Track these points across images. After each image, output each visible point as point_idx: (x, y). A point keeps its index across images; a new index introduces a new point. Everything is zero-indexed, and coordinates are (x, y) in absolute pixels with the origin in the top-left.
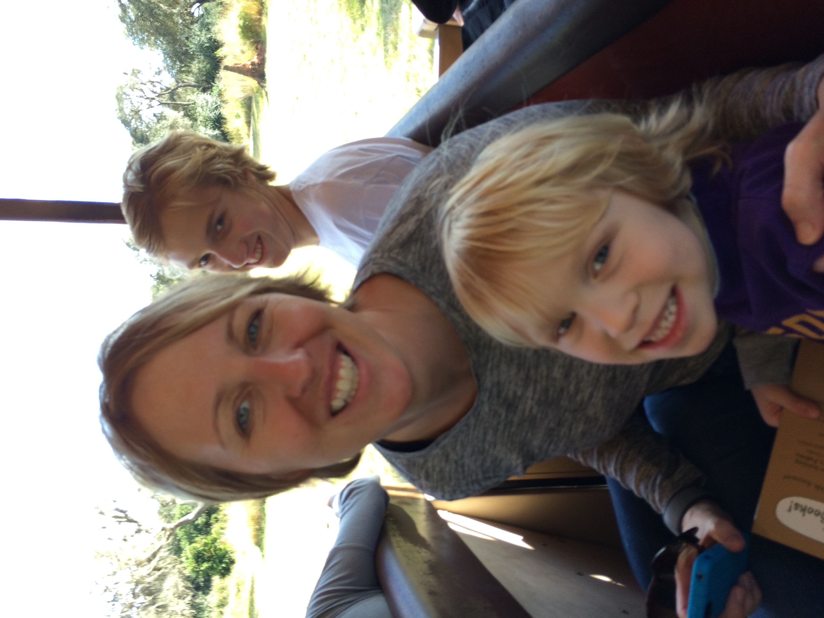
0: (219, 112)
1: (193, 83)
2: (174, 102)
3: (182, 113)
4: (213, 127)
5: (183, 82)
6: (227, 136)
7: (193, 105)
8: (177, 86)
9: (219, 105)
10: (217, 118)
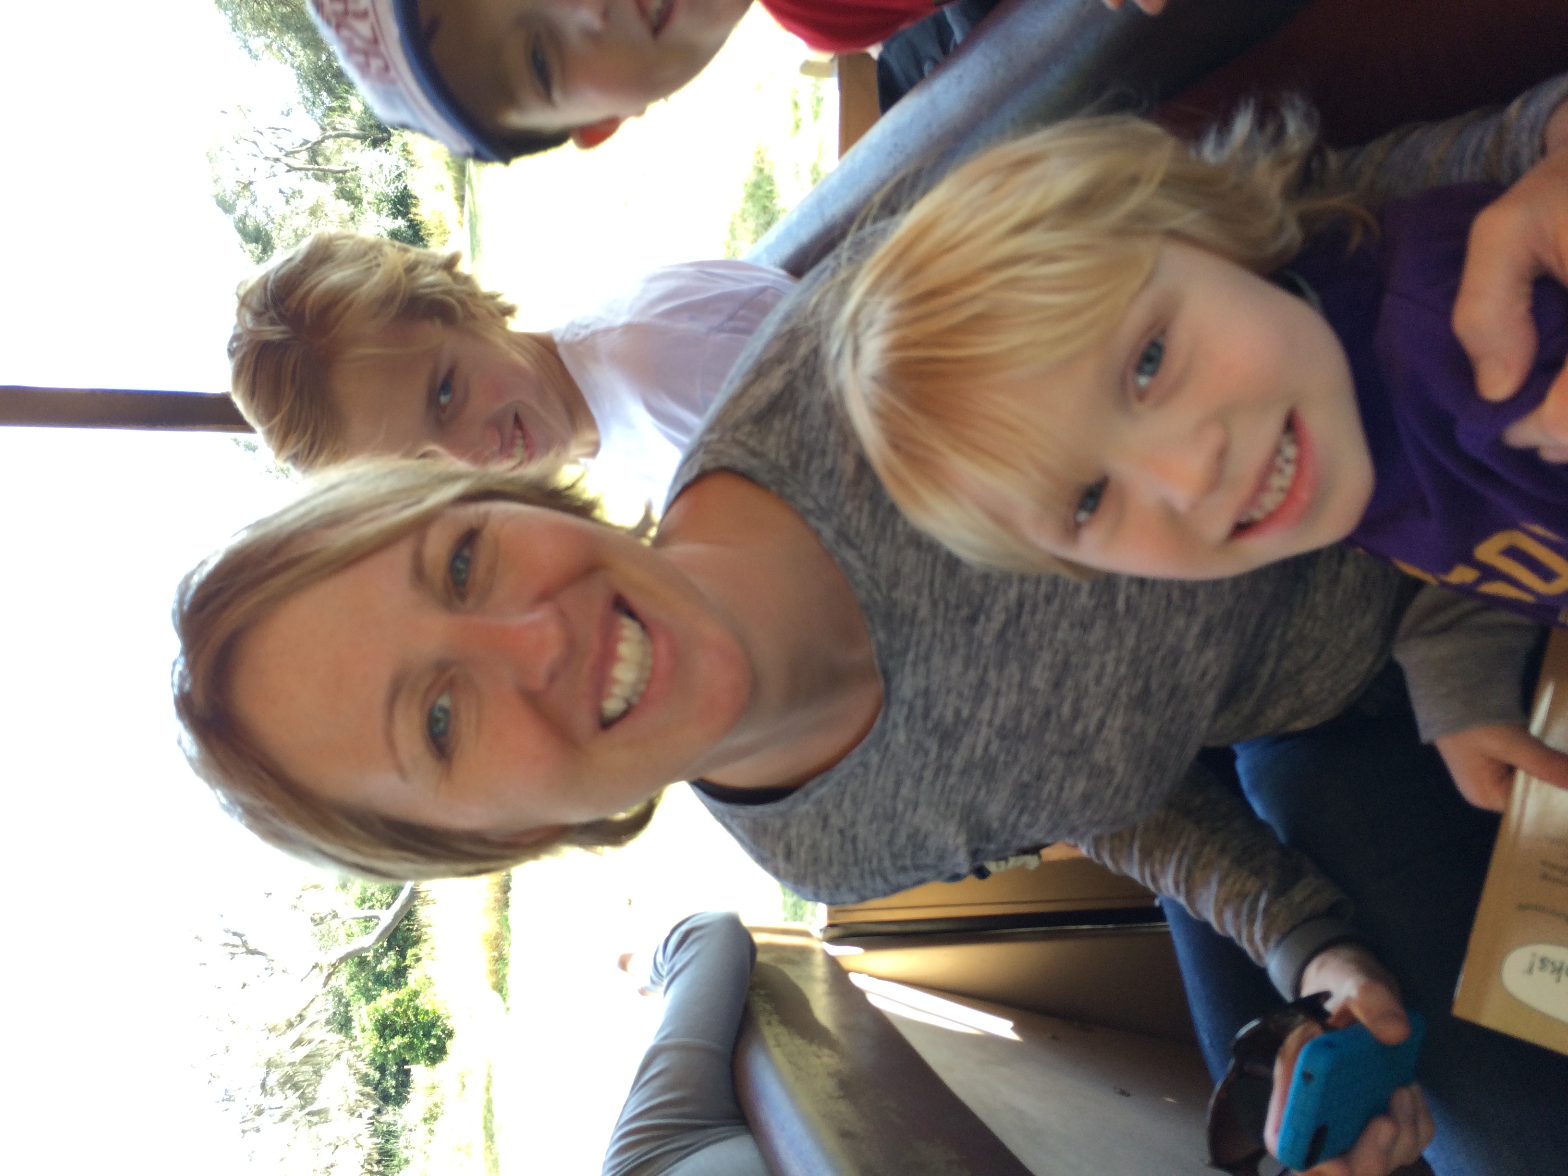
0: (404, 184)
1: (354, 131)
2: (316, 167)
3: (333, 186)
4: (393, 214)
5: (335, 129)
6: (419, 230)
7: (353, 173)
8: (323, 136)
9: (404, 172)
10: (400, 197)
